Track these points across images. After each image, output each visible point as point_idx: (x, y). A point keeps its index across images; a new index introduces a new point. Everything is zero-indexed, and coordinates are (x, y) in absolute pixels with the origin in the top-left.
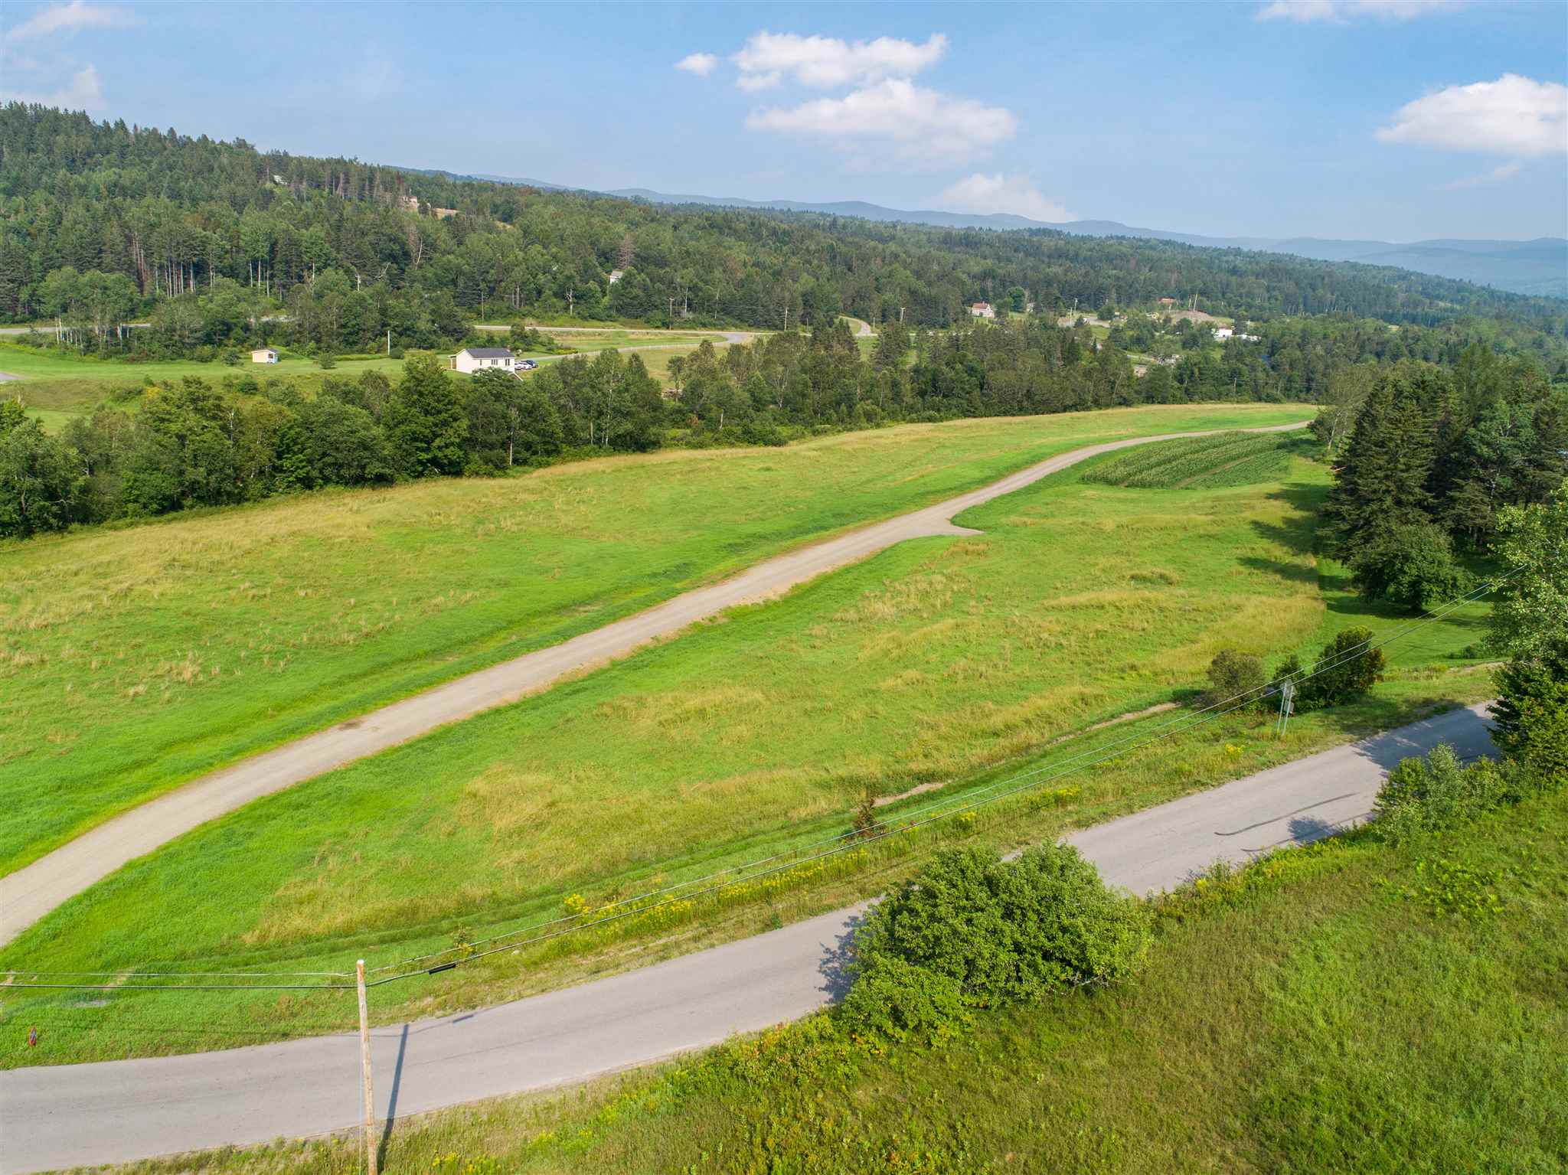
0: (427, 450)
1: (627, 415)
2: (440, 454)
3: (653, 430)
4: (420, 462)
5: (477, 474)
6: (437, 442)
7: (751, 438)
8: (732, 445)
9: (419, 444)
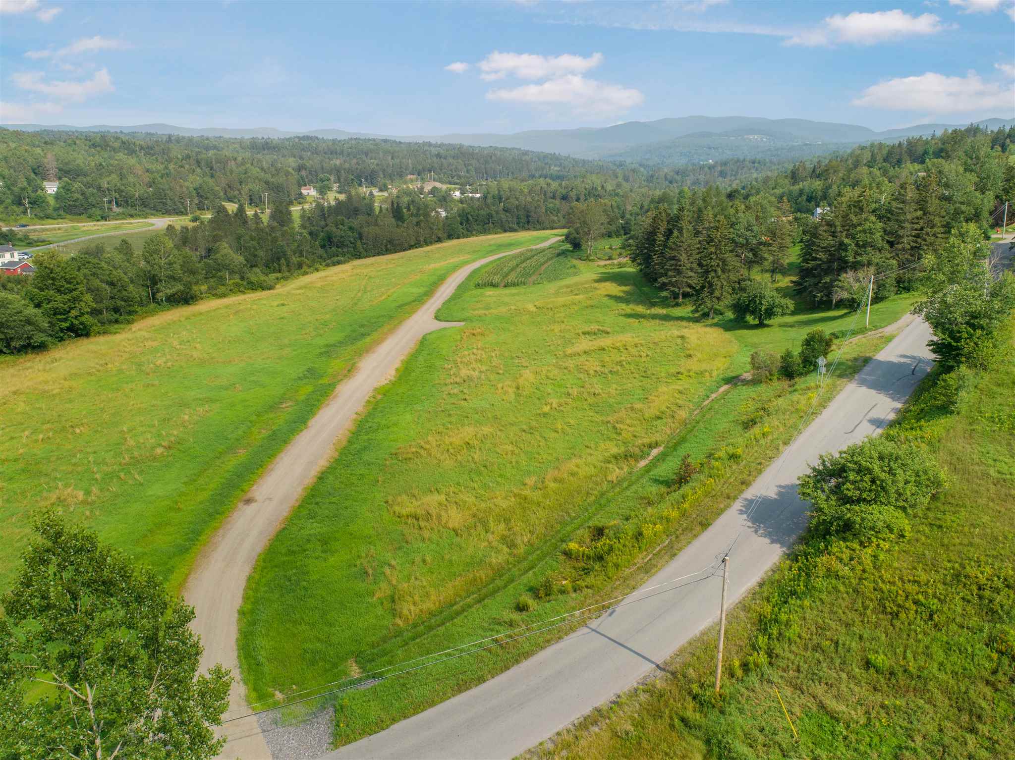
0: (65, 320)
1: (179, 280)
2: (76, 322)
3: (195, 288)
4: (62, 330)
5: (99, 333)
6: (74, 313)
7: (254, 287)
8: (243, 292)
9: (59, 317)
